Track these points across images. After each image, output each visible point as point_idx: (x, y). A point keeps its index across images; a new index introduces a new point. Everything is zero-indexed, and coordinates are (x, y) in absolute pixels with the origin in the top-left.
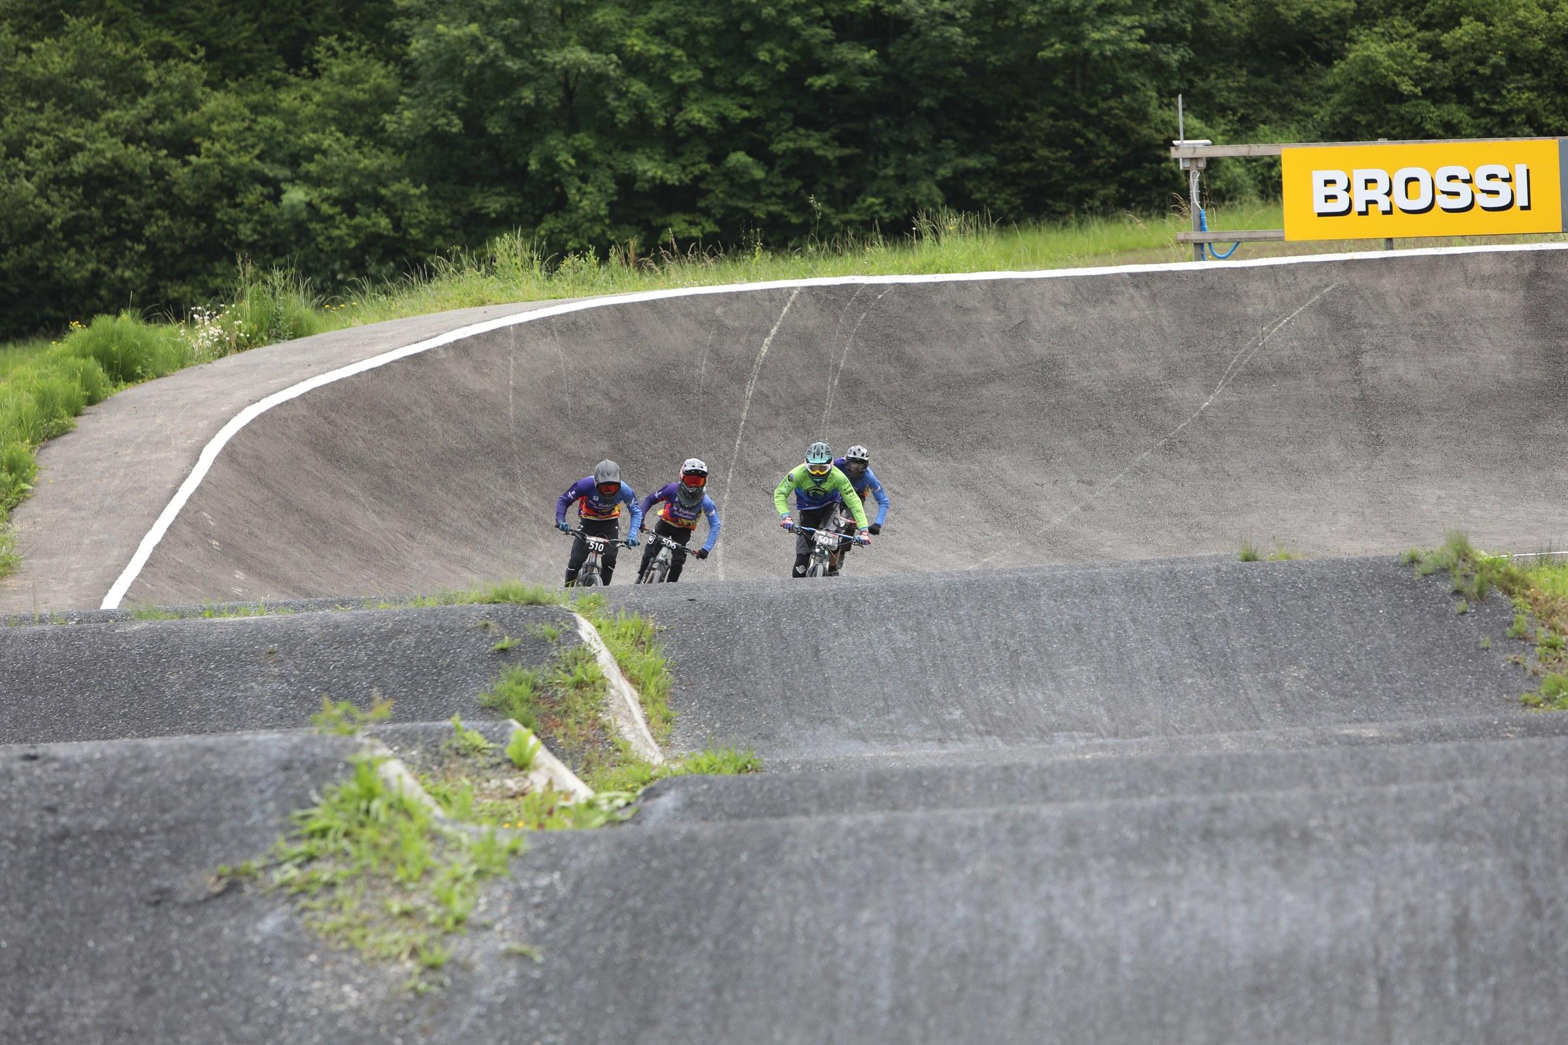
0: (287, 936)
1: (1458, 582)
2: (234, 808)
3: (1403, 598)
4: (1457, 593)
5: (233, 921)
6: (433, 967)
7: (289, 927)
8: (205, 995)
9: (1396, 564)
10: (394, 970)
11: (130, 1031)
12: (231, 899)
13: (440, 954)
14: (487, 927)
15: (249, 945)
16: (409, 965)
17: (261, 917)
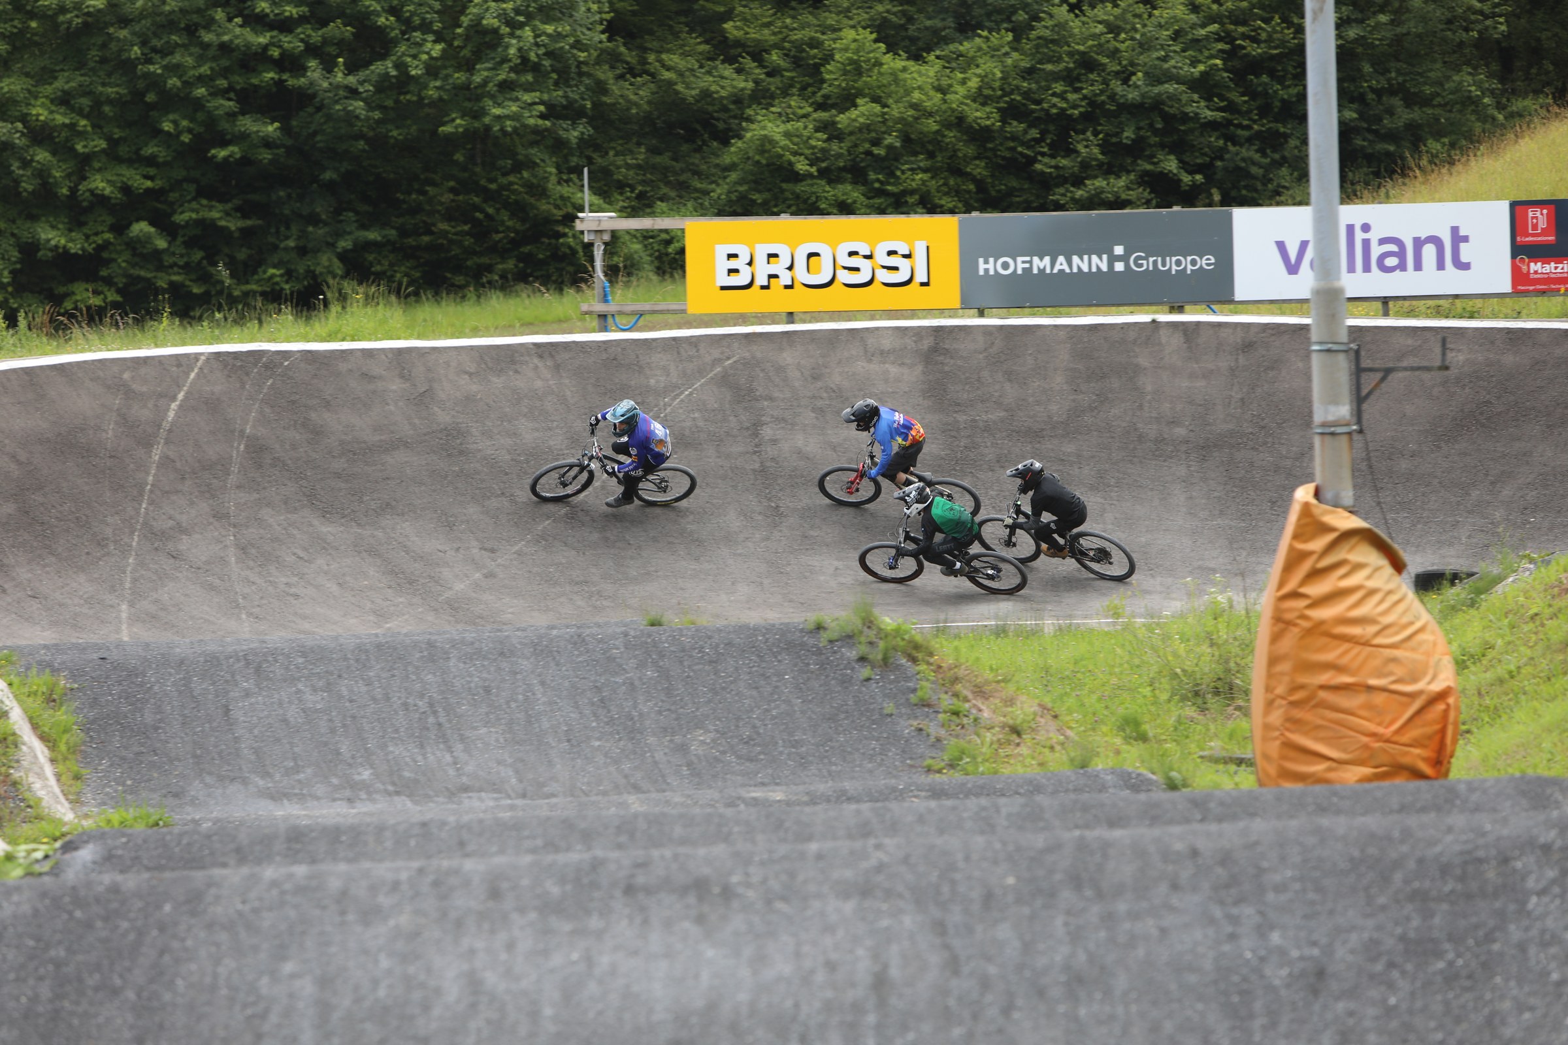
1: (863, 649)
3: (808, 664)
4: (862, 659)
9: (802, 631)
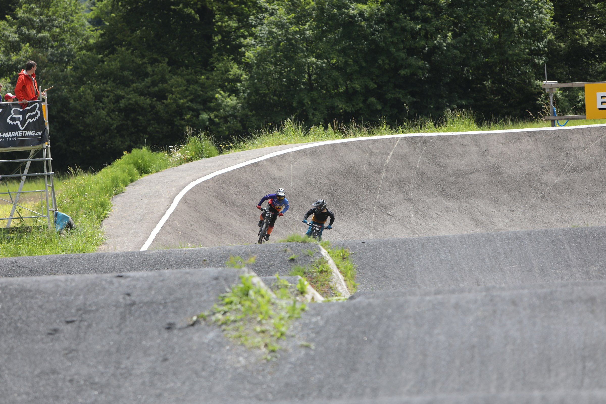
0: (218, 340)
2: (197, 294)
5: (197, 335)
6: (273, 351)
7: (218, 336)
8: (187, 361)
10: (258, 352)
11: (159, 374)
12: (196, 327)
13: (277, 347)
14: (293, 336)
15: (204, 343)
16: (264, 350)
17: (207, 333)
